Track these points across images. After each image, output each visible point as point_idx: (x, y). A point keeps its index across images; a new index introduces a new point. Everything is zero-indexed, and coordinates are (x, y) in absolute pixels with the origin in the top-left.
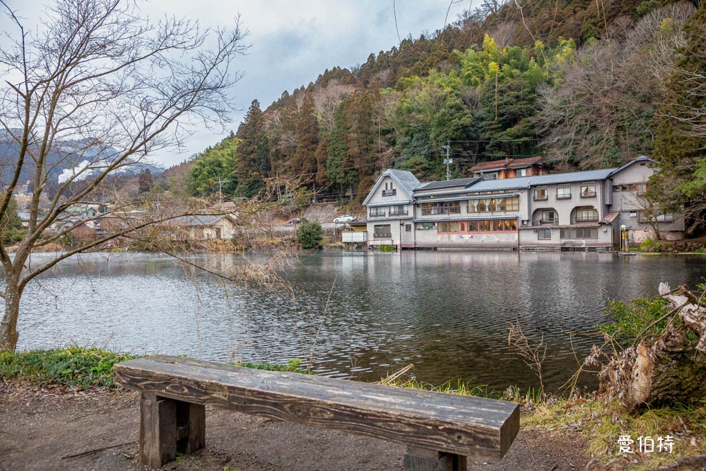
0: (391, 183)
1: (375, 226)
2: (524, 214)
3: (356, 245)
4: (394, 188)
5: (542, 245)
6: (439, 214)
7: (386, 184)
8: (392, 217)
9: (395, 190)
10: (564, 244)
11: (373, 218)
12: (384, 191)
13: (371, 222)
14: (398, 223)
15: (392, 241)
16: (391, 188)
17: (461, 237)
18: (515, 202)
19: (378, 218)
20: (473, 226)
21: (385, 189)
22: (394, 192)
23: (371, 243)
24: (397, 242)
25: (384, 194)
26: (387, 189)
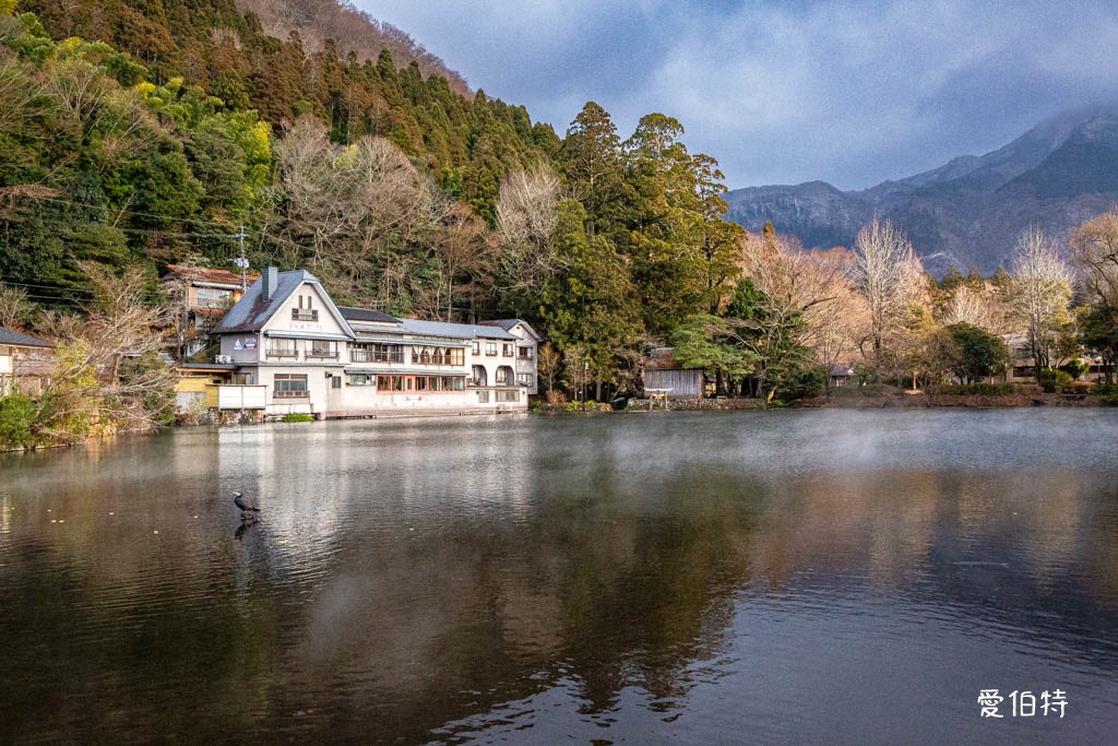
0: (310, 298)
1: (276, 376)
2: (467, 370)
3: (239, 416)
4: (314, 308)
5: (484, 409)
6: (367, 361)
7: (301, 297)
8: (310, 361)
9: (315, 312)
10: (498, 408)
11: (270, 360)
12: (295, 311)
13: (266, 365)
14: (321, 372)
15: (311, 405)
16: (310, 306)
17: (408, 399)
18: (460, 353)
19: (284, 360)
20: (421, 383)
21: (297, 307)
22: (314, 316)
23: (269, 410)
24: (320, 408)
25: (295, 314)
26: (301, 306)
